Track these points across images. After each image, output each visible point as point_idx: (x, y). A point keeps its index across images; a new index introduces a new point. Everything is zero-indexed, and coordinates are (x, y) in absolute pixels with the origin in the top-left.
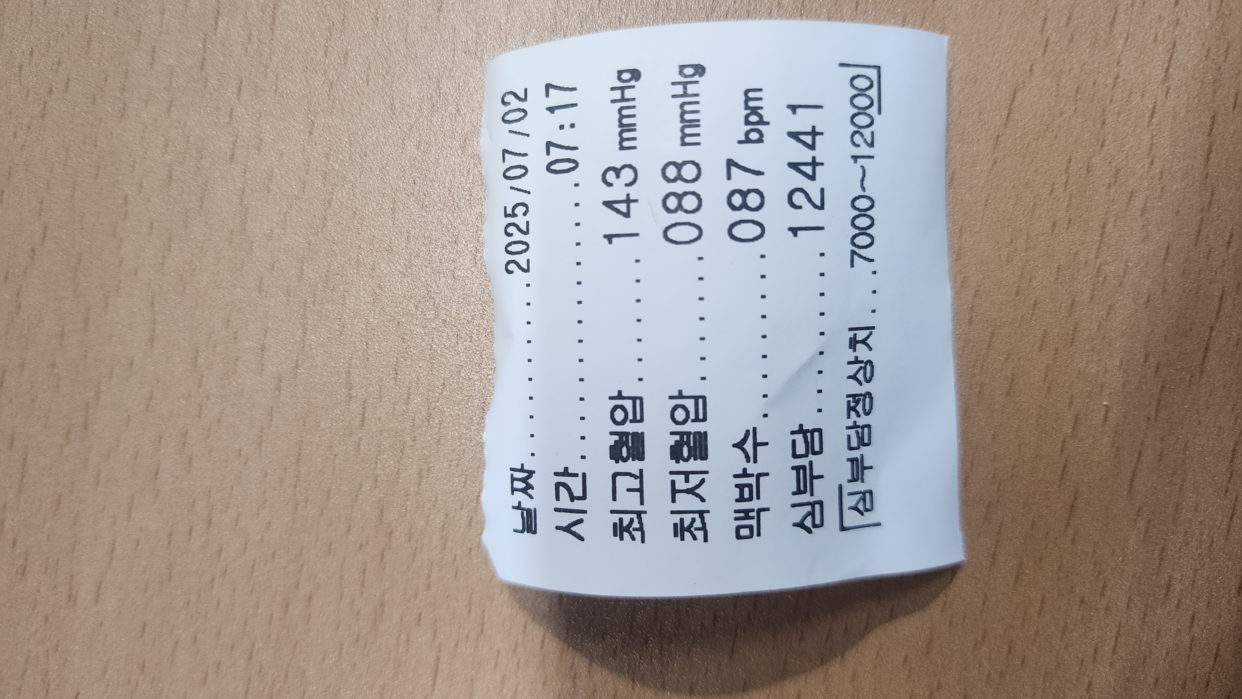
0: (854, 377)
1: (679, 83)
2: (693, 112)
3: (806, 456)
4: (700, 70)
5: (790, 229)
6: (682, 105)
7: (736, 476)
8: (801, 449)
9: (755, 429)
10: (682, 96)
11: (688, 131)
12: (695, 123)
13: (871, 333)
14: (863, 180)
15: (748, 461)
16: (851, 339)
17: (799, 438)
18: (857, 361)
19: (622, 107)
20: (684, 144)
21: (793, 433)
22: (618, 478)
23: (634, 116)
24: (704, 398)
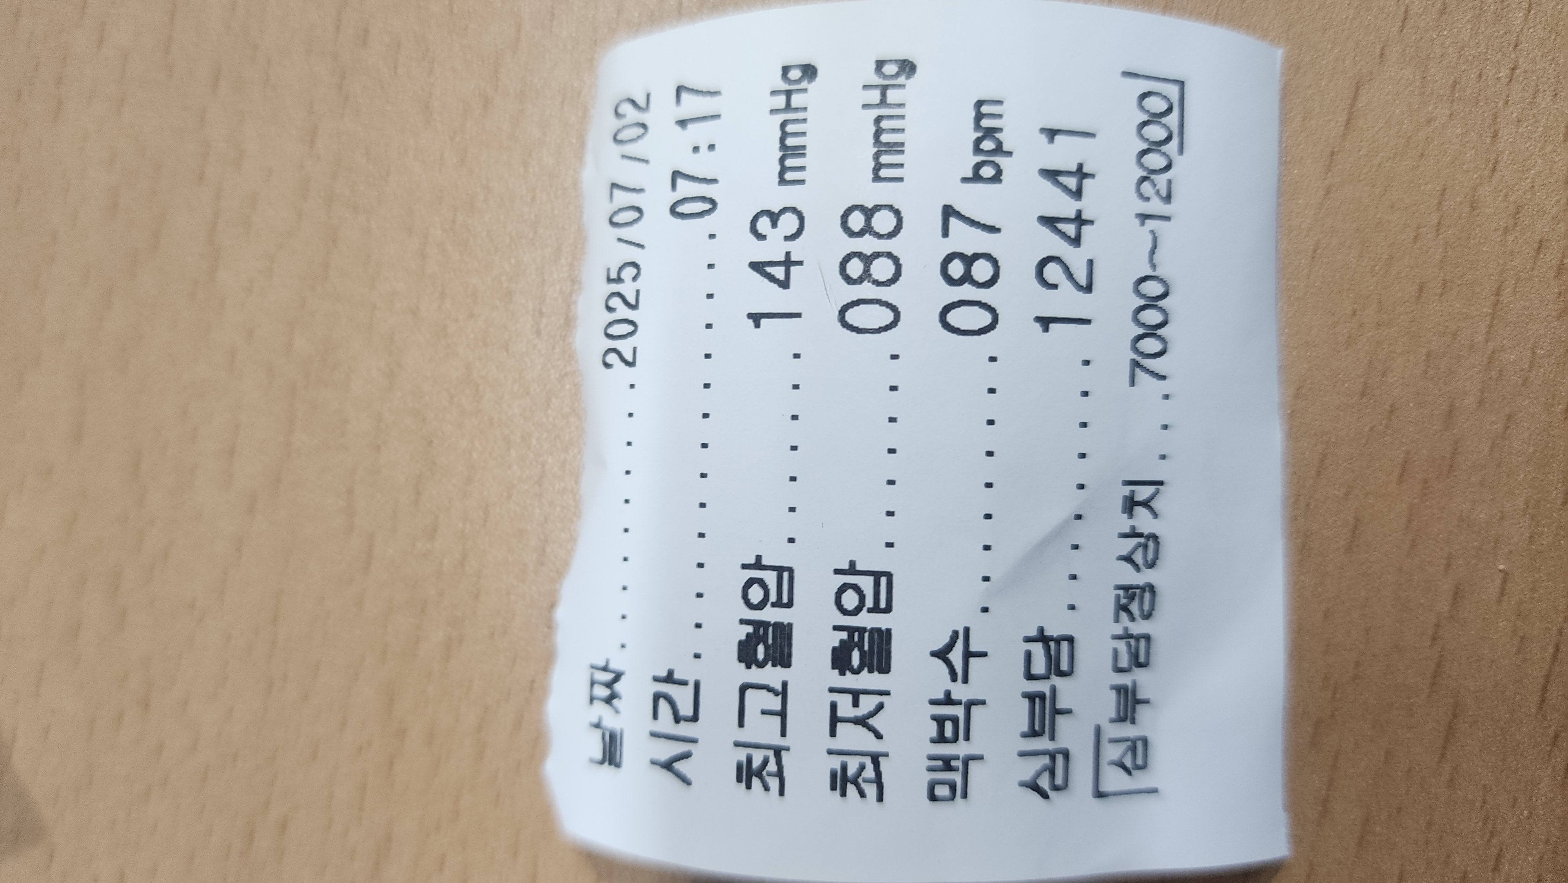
0: (1128, 559)
1: (876, 86)
2: (894, 131)
3: (1046, 677)
4: (908, 67)
5: (1039, 319)
6: (878, 120)
7: (933, 702)
8: (1039, 666)
9: (967, 630)
10: (877, 106)
11: (884, 159)
12: (897, 148)
13: (1157, 492)
14: (1153, 252)
15: (954, 679)
16: (1125, 497)
17: (1038, 649)
18: (1134, 534)
19: (785, 121)
20: (877, 178)
21: (1028, 640)
22: (749, 693)
23: (804, 134)
24: (889, 575)
